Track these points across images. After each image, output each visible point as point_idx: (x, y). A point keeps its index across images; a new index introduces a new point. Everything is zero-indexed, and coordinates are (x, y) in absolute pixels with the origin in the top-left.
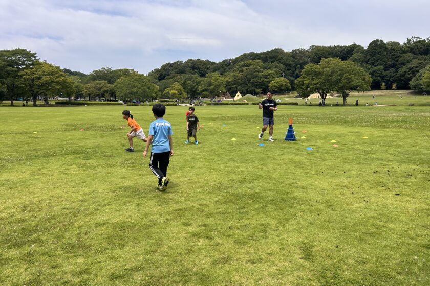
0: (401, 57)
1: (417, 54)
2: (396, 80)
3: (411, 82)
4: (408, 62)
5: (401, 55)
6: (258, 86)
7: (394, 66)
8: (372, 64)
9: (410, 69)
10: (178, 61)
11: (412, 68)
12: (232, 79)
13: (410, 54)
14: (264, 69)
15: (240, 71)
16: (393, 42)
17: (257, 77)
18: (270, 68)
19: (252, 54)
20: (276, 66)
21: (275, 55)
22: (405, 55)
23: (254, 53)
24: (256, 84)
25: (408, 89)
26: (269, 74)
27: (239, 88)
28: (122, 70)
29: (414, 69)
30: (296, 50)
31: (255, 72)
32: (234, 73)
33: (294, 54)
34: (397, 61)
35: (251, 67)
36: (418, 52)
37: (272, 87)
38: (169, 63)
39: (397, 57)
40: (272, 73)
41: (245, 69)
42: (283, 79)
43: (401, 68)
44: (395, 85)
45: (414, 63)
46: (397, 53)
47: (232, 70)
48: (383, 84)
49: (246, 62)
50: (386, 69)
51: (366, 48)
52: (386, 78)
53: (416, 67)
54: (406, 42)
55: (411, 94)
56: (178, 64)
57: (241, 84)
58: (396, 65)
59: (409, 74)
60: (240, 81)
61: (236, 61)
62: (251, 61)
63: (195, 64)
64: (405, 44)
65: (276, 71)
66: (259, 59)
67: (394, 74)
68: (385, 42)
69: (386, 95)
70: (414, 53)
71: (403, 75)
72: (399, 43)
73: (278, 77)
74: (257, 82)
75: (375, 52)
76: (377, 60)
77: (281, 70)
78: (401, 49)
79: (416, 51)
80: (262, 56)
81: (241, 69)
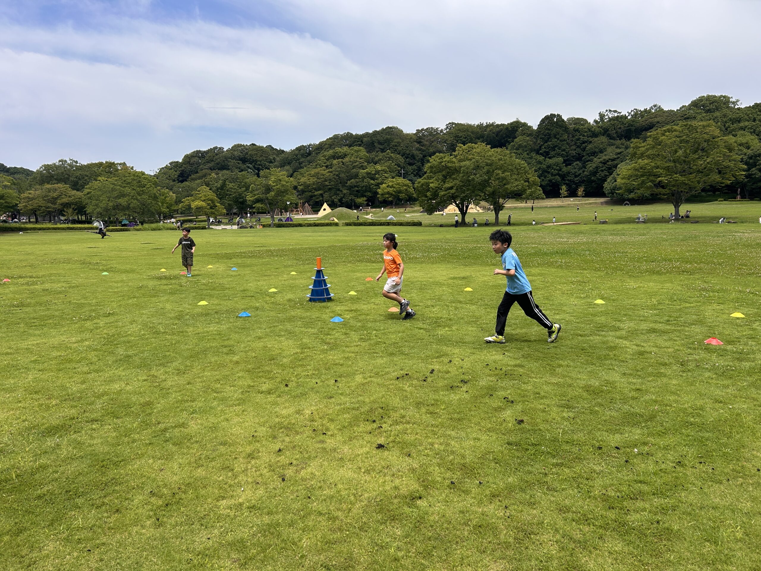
0: (591, 142)
1: (613, 139)
2: (583, 181)
3: (606, 185)
4: (601, 152)
5: (591, 139)
6: (360, 193)
7: (579, 158)
8: (546, 155)
9: (605, 163)
10: (216, 148)
11: (608, 161)
12: (313, 180)
13: (604, 139)
14: (369, 162)
15: (327, 167)
16: (578, 119)
17: (356, 176)
18: (380, 160)
19: (348, 136)
20: (390, 158)
21: (387, 139)
22: (596, 139)
23: (351, 134)
24: (356, 188)
25: (603, 195)
26: (377, 172)
27: (326, 195)
28: (101, 164)
29: (610, 163)
30: (422, 130)
31: (354, 167)
32: (316, 170)
33: (420, 138)
34: (584, 150)
35: (347, 159)
36: (615, 135)
37: (382, 195)
38: (198, 152)
39: (584, 142)
40: (383, 171)
41: (335, 162)
42: (401, 180)
43: (591, 161)
44: (582, 189)
45: (610, 153)
46: (584, 136)
47: (314, 164)
48: (564, 187)
49: (338, 149)
50: (568, 163)
51: (535, 128)
52: (569, 178)
53: (613, 160)
54: (598, 118)
55: (607, 203)
56: (215, 152)
57: (330, 189)
58: (583, 156)
59: (602, 171)
60: (327, 183)
61: (321, 147)
62: (345, 149)
63: (247, 153)
64: (595, 121)
65: (389, 167)
66: (360, 145)
67: (581, 171)
68: (565, 118)
69: (569, 206)
70: (610, 137)
71: (594, 173)
72: (586, 121)
73: (393, 178)
74: (357, 186)
75: (550, 135)
76: (553, 149)
77: (399, 166)
78: (589, 129)
79: (613, 133)
80: (365, 139)
81: (328, 163)
